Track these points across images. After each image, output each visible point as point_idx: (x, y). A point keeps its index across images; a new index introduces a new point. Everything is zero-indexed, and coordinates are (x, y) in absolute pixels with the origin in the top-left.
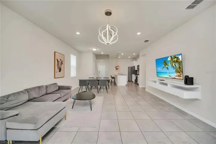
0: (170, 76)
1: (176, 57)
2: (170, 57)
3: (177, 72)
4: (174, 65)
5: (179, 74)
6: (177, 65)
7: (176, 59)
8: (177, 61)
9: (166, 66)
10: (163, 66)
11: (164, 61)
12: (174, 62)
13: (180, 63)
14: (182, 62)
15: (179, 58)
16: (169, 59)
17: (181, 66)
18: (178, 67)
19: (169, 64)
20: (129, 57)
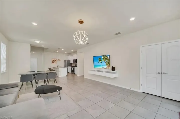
0: (103, 67)
1: (106, 57)
2: (103, 56)
3: (107, 65)
4: (105, 61)
5: (108, 66)
6: (107, 61)
7: (106, 58)
8: (107, 59)
9: (101, 61)
10: (99, 61)
11: (99, 58)
12: (105, 59)
13: (109, 60)
14: (109, 59)
15: (108, 57)
16: (103, 57)
17: (109, 62)
18: (108, 62)
19: (103, 60)
20: (66, 52)
